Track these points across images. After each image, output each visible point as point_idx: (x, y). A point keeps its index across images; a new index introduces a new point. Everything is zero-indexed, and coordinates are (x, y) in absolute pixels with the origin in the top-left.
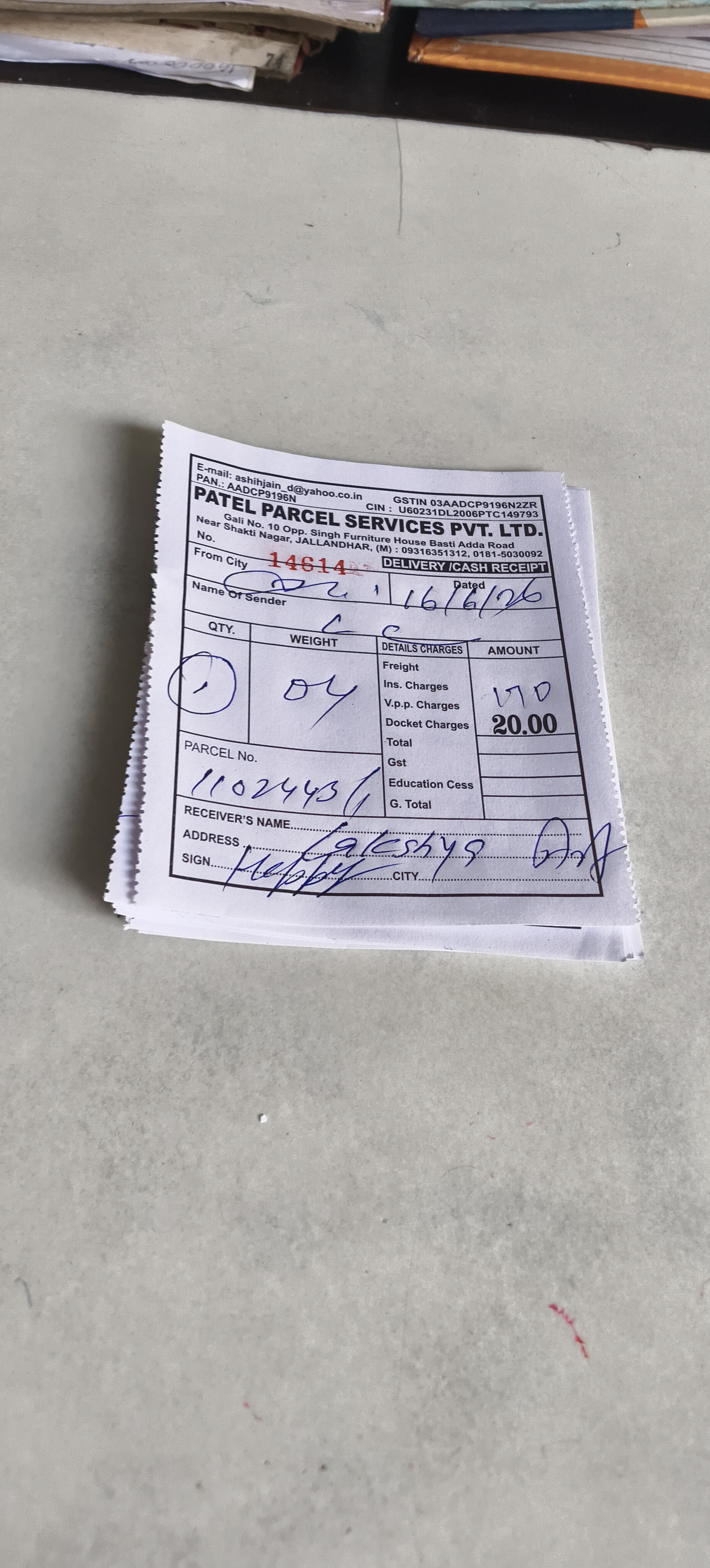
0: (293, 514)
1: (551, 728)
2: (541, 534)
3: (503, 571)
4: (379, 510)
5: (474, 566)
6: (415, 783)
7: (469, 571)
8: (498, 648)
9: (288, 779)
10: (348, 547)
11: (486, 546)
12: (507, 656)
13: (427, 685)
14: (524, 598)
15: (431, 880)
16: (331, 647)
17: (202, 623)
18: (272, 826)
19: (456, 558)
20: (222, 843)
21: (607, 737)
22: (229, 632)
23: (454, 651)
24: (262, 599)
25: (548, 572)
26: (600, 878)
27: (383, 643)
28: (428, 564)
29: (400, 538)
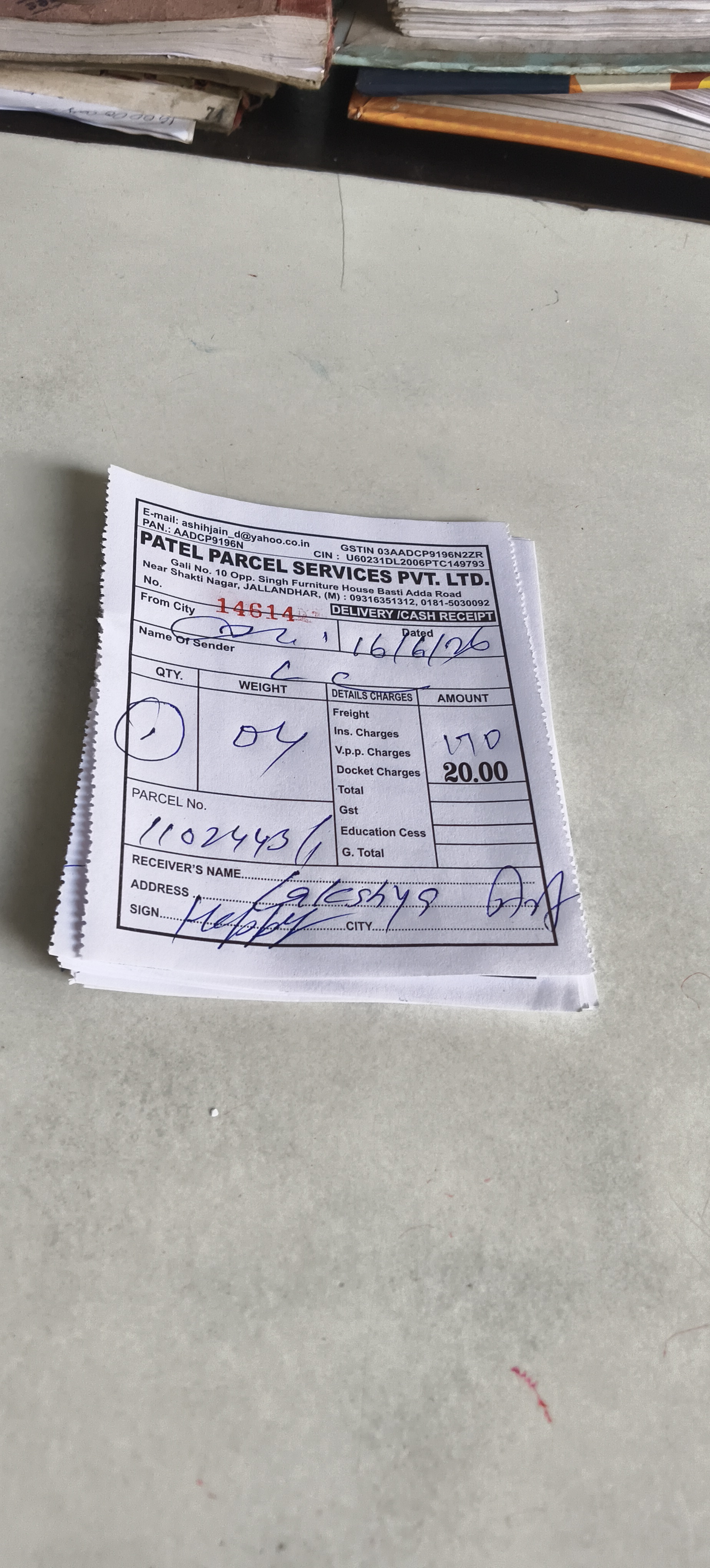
0: (241, 560)
1: (502, 776)
2: (487, 584)
3: (450, 619)
4: (326, 557)
5: (422, 614)
6: (367, 830)
7: (417, 619)
8: (448, 696)
9: (238, 827)
10: (296, 594)
11: (434, 595)
12: (457, 703)
13: (378, 733)
14: (472, 647)
15: (385, 930)
16: (281, 694)
17: (150, 669)
18: (222, 876)
19: (404, 606)
20: (171, 893)
21: (558, 785)
22: (177, 678)
23: (404, 699)
24: (210, 645)
25: (495, 621)
26: (554, 927)
27: (333, 690)
28: (376, 611)
29: (348, 586)
